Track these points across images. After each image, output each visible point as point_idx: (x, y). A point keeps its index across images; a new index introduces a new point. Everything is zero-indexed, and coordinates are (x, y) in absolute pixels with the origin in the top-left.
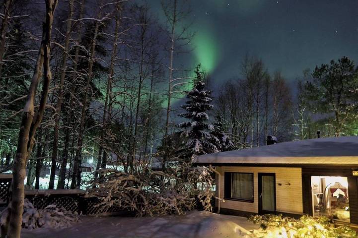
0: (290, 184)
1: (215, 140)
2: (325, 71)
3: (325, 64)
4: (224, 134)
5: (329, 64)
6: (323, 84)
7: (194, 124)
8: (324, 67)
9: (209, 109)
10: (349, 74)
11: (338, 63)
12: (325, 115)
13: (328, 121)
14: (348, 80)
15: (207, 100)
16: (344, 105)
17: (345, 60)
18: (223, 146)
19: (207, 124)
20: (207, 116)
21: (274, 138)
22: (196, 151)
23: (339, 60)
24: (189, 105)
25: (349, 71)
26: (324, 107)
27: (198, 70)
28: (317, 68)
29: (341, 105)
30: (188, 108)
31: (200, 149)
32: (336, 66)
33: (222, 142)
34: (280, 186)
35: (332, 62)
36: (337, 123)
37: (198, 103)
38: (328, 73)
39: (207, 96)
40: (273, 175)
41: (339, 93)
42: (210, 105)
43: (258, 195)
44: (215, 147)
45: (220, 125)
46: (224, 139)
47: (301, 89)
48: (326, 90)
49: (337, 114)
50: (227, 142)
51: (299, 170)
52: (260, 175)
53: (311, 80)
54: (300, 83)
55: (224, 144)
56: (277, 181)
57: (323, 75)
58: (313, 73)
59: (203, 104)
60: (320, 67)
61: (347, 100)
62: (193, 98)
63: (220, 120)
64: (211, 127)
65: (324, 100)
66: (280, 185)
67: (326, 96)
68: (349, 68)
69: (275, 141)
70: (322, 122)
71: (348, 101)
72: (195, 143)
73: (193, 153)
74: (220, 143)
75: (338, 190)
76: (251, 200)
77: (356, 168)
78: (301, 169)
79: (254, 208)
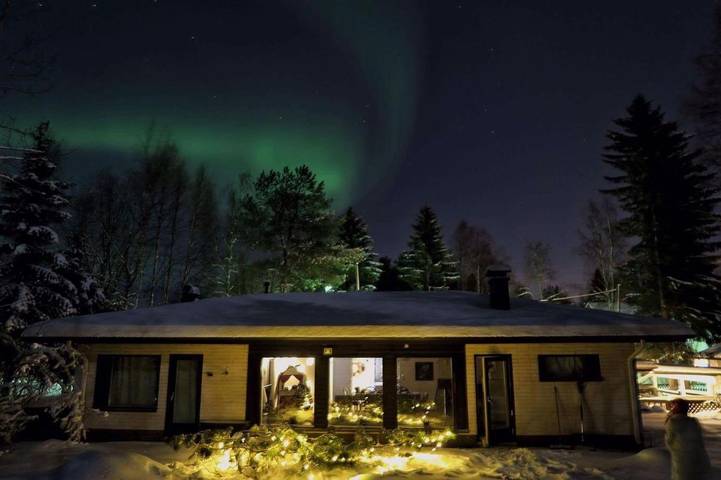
0: (226, 373)
1: (67, 286)
2: (274, 182)
3: (276, 170)
4: (85, 275)
5: (282, 172)
6: (270, 202)
7: (21, 249)
8: (274, 175)
9: (59, 220)
10: (308, 193)
11: (294, 173)
12: (269, 255)
13: (273, 264)
14: (306, 203)
15: (56, 202)
16: (298, 242)
17: (304, 171)
18: (81, 299)
19: (52, 251)
20: (55, 236)
21: (195, 290)
22: (21, 308)
23: (296, 170)
24: (9, 205)
25: (309, 189)
26: (268, 240)
27: (42, 134)
28: (262, 175)
29: (293, 241)
30: (7, 211)
31: (30, 306)
32: (291, 176)
33: (81, 291)
34: (211, 378)
35: (286, 170)
36: (284, 269)
37: (35, 205)
38: (278, 186)
39: (56, 192)
40: (199, 358)
41: (292, 221)
42: (63, 213)
43: (166, 396)
44: (67, 301)
45: (78, 255)
46: (86, 285)
47: (233, 204)
48: (273, 213)
49: (285, 254)
50: (92, 292)
51: (244, 349)
52: (174, 359)
53: (252, 193)
54: (234, 194)
55: (85, 296)
56: (205, 369)
57: (271, 189)
58: (256, 181)
59: (45, 208)
60: (267, 174)
61: (301, 232)
62: (24, 193)
63: (79, 246)
64: (61, 259)
65: (269, 229)
66: (210, 374)
67: (272, 223)
68: (308, 185)
69: (196, 296)
70: (263, 265)
71: (303, 236)
72: (16, 292)
73: (11, 314)
74: (78, 294)
75: (292, 378)
76: (153, 408)
77: (330, 343)
78: (247, 346)
79: (156, 422)
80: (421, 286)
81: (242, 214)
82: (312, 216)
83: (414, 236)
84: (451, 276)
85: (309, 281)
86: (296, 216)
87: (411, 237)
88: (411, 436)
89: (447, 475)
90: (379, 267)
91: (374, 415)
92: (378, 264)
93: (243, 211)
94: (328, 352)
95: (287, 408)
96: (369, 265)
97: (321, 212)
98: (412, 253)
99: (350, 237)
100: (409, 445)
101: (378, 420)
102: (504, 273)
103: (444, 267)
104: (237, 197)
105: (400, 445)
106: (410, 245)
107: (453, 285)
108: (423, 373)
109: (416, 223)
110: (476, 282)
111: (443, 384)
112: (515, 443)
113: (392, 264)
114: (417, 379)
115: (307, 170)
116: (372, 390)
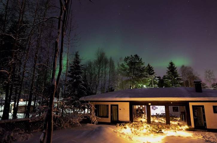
0: (124, 109)
1: (84, 88)
2: (129, 59)
5: (130, 56)
6: (128, 65)
7: (75, 80)
8: (128, 57)
9: (82, 73)
10: (138, 61)
11: (134, 56)
12: (129, 78)
13: (130, 81)
14: (137, 64)
17: (136, 56)
19: (81, 80)
20: (81, 77)
26: (128, 74)
29: (135, 74)
30: (71, 72)
31: (78, 93)
35: (131, 56)
36: (133, 82)
40: (117, 105)
41: (134, 69)
43: (110, 114)
44: (85, 92)
47: (119, 66)
48: (129, 67)
49: (133, 78)
51: (128, 103)
52: (112, 105)
53: (123, 63)
56: (119, 108)
58: (124, 59)
59: (79, 71)
60: (127, 57)
61: (136, 72)
63: (86, 79)
64: (83, 82)
65: (128, 71)
66: (120, 109)
68: (138, 59)
70: (127, 81)
75: (139, 110)
76: (107, 117)
77: (150, 102)
78: (129, 103)
79: (109, 120)
80: (171, 85)
81: (121, 68)
82: (139, 68)
83: (168, 70)
84: (180, 81)
85: (139, 84)
86: (135, 67)
87: (167, 71)
88: (175, 127)
89: (187, 137)
90: (158, 80)
91: (162, 121)
92: (158, 79)
93: (121, 67)
94: (150, 104)
95: (138, 118)
96: (155, 79)
97: (142, 66)
98: (168, 75)
99: (149, 72)
100: (175, 129)
101: (164, 122)
102: (200, 82)
103: (178, 79)
104: (119, 64)
105: (173, 129)
106: (167, 73)
107: (181, 84)
108: (175, 110)
109: (168, 67)
110: (188, 83)
111: (183, 113)
112: (207, 131)
113: (161, 78)
114: (173, 111)
115: (137, 55)
116: (161, 114)
